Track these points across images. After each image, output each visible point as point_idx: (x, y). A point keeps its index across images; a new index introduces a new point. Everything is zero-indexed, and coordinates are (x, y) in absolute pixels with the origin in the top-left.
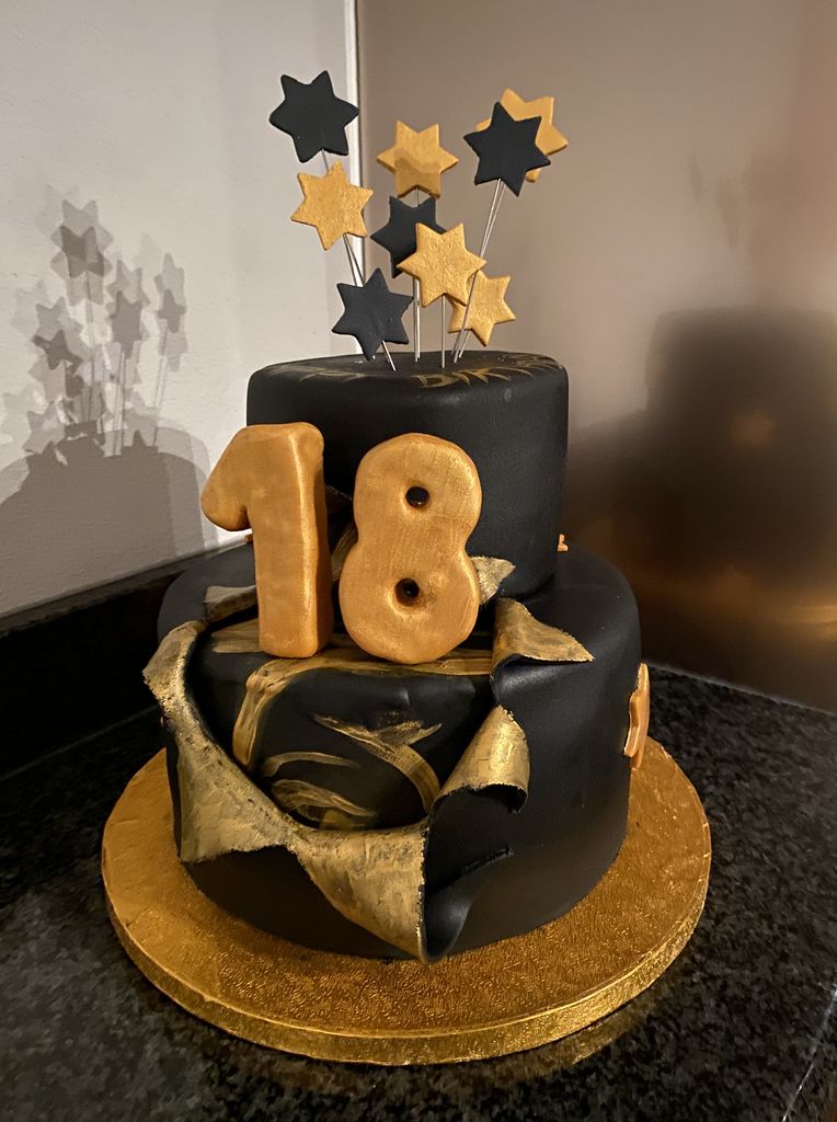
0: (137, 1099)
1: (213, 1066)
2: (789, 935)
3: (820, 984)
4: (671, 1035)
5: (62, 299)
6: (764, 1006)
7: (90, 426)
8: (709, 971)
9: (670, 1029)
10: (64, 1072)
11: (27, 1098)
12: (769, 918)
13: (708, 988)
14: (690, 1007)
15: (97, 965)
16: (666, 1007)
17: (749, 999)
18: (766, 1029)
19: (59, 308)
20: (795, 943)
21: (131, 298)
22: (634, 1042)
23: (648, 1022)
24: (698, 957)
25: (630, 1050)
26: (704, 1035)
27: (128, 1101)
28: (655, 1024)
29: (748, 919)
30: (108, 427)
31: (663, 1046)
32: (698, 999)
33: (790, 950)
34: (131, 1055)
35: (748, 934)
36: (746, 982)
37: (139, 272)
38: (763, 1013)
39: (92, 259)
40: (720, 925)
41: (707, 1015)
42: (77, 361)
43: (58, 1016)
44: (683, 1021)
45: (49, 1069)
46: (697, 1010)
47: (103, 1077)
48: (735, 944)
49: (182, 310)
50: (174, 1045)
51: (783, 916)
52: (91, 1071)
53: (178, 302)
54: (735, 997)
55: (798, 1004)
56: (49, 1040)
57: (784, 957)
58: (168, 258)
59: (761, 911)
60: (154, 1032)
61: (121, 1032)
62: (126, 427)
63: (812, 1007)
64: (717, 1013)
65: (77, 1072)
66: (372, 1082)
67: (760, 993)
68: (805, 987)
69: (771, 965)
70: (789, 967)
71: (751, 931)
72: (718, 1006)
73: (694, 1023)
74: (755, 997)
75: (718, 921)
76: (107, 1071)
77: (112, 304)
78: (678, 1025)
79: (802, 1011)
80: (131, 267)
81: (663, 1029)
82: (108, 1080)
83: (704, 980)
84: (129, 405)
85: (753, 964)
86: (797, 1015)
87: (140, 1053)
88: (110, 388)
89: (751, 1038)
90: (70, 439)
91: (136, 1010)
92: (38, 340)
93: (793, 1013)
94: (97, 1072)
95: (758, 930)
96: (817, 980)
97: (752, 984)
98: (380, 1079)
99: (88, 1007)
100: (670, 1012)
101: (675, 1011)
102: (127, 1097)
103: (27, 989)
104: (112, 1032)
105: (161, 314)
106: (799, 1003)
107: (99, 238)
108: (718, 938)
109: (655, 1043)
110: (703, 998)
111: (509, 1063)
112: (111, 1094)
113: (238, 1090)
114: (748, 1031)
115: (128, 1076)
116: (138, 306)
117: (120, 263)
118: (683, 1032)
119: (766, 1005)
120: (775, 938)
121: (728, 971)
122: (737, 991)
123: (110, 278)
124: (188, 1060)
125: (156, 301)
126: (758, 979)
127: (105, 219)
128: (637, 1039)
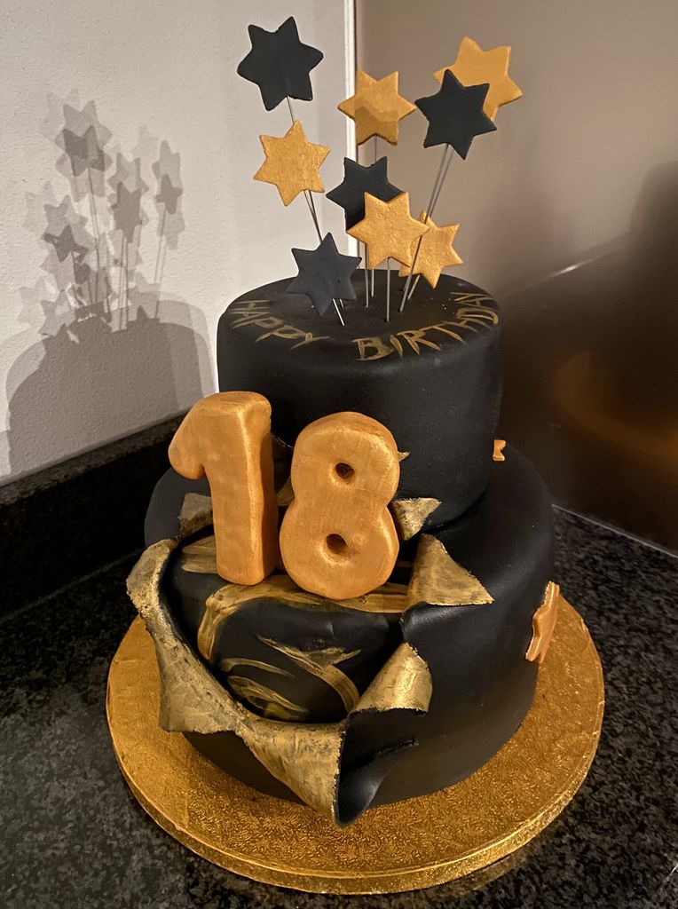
0: (123, 899)
1: (180, 878)
2: (653, 808)
3: (666, 855)
4: (534, 888)
5: (67, 196)
6: (614, 870)
7: (97, 307)
8: (577, 834)
9: (534, 883)
10: (73, 872)
11: (46, 891)
12: (638, 789)
13: (573, 850)
14: (553, 865)
15: (101, 783)
16: (535, 863)
17: (604, 863)
18: (611, 890)
19: (65, 205)
20: (654, 815)
21: (130, 186)
22: (503, 891)
23: (518, 875)
24: (571, 820)
25: (498, 897)
26: (560, 890)
27: (117, 900)
28: (522, 877)
29: (622, 790)
30: (114, 306)
31: (525, 897)
32: (562, 857)
33: (649, 821)
34: (122, 863)
35: (618, 803)
36: (605, 847)
37: (138, 161)
38: (612, 876)
39: (93, 156)
40: (597, 793)
41: (567, 873)
42: (84, 251)
43: (70, 825)
44: (546, 877)
45: (62, 869)
46: (560, 868)
47: (100, 880)
48: (605, 810)
49: (179, 192)
50: (154, 857)
51: (652, 790)
52: (91, 873)
53: (175, 184)
54: (593, 860)
55: (643, 871)
56: (62, 845)
57: (642, 828)
58: (165, 145)
59: (633, 782)
60: (140, 845)
61: (115, 843)
62: (130, 304)
63: (654, 875)
64: (575, 872)
65: (83, 873)
66: (297, 903)
67: (613, 858)
68: (653, 856)
69: (630, 833)
70: (644, 837)
71: (620, 801)
72: (577, 866)
73: (554, 879)
74: (609, 861)
75: (595, 789)
76: (104, 873)
77: (114, 195)
78: (541, 881)
79: (645, 878)
80: (130, 158)
81: (528, 882)
82: (103, 882)
83: (571, 841)
84: (132, 285)
85: (615, 831)
86: (640, 881)
87: (128, 863)
88: (114, 272)
89: (597, 897)
90: (80, 320)
91: (127, 825)
92: (48, 237)
93: (638, 879)
94: (96, 875)
95: (627, 800)
96: (665, 851)
97: (610, 849)
98: (303, 902)
99: (92, 819)
100: (538, 867)
101: (541, 867)
102: (116, 897)
103: (49, 800)
104: (109, 842)
105: (159, 199)
106: (644, 869)
107: (99, 137)
108: (592, 805)
109: (520, 893)
110: (567, 857)
111: (402, 899)
112: (105, 894)
113: (198, 900)
114: (596, 890)
115: (118, 882)
116: (138, 194)
117: (119, 156)
118: (545, 886)
119: (616, 869)
120: (640, 809)
121: (593, 836)
122: (595, 854)
123: (110, 172)
124: (163, 870)
125: (155, 187)
126: (616, 845)
127: (103, 117)
128: (506, 889)
